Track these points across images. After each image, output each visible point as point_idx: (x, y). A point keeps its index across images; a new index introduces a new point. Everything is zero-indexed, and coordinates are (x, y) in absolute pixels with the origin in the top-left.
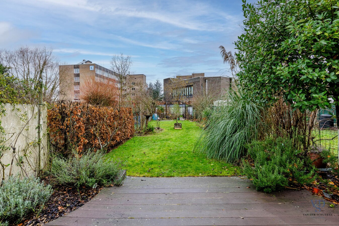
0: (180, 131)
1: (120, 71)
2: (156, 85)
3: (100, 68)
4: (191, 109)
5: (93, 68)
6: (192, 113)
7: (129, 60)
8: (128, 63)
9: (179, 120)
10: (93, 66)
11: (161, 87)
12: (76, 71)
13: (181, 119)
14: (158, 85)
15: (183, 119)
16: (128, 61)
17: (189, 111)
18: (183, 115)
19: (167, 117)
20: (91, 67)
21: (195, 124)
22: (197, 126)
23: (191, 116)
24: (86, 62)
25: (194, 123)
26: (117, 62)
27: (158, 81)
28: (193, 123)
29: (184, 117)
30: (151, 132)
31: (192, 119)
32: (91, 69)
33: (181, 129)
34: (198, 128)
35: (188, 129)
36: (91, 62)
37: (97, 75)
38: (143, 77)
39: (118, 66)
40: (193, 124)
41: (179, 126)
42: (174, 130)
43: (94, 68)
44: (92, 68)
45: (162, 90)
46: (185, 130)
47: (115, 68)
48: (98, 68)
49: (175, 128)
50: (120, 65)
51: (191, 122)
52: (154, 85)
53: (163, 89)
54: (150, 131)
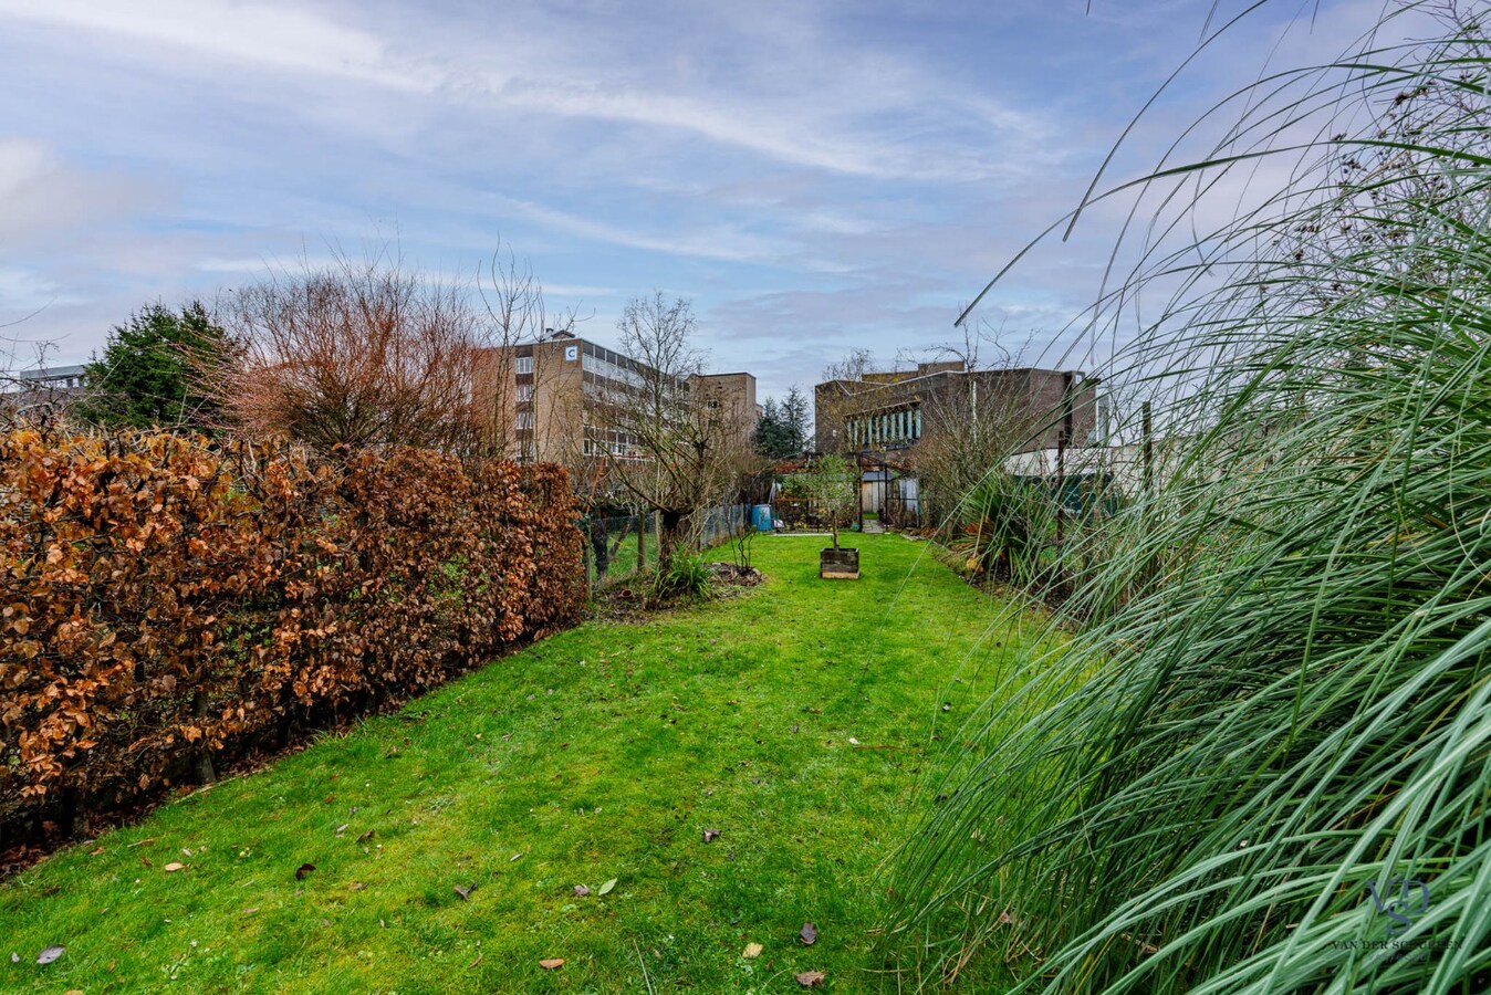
0: (847, 588)
1: (653, 354)
2: (788, 407)
3: (600, 353)
4: (910, 487)
5: (575, 354)
6: (916, 503)
7: (682, 312)
8: (680, 325)
9: (860, 530)
10: (575, 348)
11: (805, 412)
12: (522, 366)
13: (872, 526)
14: (793, 406)
15: (878, 529)
16: (680, 316)
17: (905, 494)
18: (880, 511)
19: (809, 520)
20: (568, 349)
21: (930, 552)
22: (935, 565)
23: (914, 517)
24: (555, 336)
25: (925, 545)
26: (641, 322)
27: (794, 393)
28: (919, 544)
29: (883, 518)
30: (683, 597)
31: (914, 526)
32: (568, 358)
33: (856, 576)
34: (944, 574)
35: (890, 576)
36: (572, 336)
37: (587, 377)
38: (744, 381)
39: (644, 336)
40: (918, 550)
41: (844, 562)
42: (820, 582)
43: (580, 354)
44: (571, 353)
45: (808, 423)
46: (874, 582)
47: (635, 345)
48: (590, 353)
49: (825, 575)
50: (653, 335)
51: (911, 539)
52: (781, 406)
53: (812, 419)
54: (682, 589)
